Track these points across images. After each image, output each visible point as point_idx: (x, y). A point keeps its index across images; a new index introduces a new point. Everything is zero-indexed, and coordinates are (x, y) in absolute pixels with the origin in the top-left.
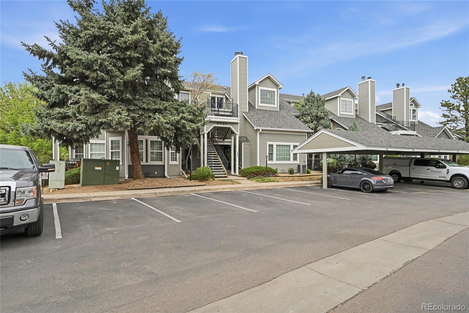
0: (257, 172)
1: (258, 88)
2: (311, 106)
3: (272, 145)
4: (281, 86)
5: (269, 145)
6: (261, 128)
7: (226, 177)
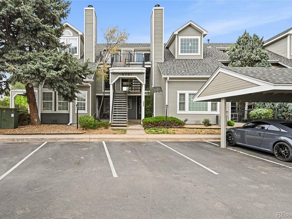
0: (156, 122)
1: (178, 38)
2: (243, 48)
3: (184, 94)
4: (205, 33)
5: (180, 94)
6: (168, 77)
7: (126, 126)
